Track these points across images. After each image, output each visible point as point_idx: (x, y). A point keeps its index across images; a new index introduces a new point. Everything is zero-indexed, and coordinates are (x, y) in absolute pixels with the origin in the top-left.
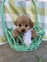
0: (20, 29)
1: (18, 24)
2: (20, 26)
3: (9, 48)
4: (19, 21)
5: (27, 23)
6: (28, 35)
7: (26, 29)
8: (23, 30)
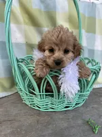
0: (52, 58)
1: (46, 47)
2: (52, 51)
3: (19, 105)
4: (49, 40)
5: (68, 44)
6: (70, 72)
7: (65, 59)
8: (58, 60)
